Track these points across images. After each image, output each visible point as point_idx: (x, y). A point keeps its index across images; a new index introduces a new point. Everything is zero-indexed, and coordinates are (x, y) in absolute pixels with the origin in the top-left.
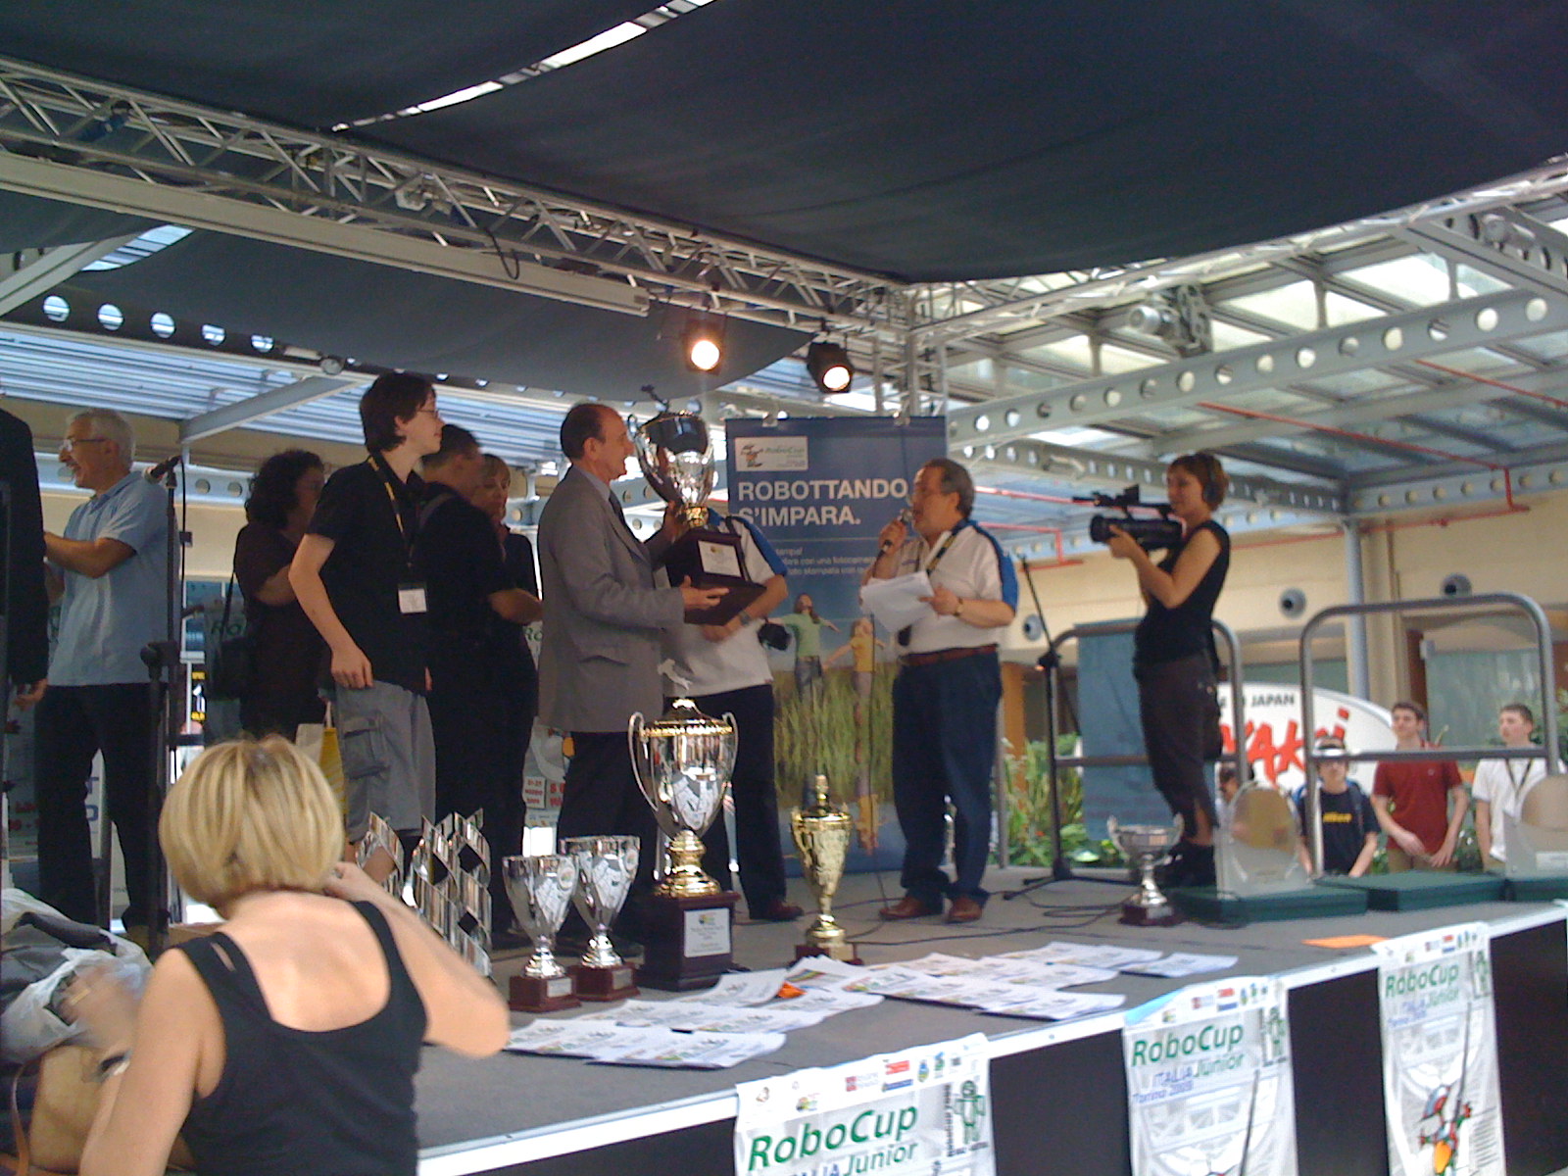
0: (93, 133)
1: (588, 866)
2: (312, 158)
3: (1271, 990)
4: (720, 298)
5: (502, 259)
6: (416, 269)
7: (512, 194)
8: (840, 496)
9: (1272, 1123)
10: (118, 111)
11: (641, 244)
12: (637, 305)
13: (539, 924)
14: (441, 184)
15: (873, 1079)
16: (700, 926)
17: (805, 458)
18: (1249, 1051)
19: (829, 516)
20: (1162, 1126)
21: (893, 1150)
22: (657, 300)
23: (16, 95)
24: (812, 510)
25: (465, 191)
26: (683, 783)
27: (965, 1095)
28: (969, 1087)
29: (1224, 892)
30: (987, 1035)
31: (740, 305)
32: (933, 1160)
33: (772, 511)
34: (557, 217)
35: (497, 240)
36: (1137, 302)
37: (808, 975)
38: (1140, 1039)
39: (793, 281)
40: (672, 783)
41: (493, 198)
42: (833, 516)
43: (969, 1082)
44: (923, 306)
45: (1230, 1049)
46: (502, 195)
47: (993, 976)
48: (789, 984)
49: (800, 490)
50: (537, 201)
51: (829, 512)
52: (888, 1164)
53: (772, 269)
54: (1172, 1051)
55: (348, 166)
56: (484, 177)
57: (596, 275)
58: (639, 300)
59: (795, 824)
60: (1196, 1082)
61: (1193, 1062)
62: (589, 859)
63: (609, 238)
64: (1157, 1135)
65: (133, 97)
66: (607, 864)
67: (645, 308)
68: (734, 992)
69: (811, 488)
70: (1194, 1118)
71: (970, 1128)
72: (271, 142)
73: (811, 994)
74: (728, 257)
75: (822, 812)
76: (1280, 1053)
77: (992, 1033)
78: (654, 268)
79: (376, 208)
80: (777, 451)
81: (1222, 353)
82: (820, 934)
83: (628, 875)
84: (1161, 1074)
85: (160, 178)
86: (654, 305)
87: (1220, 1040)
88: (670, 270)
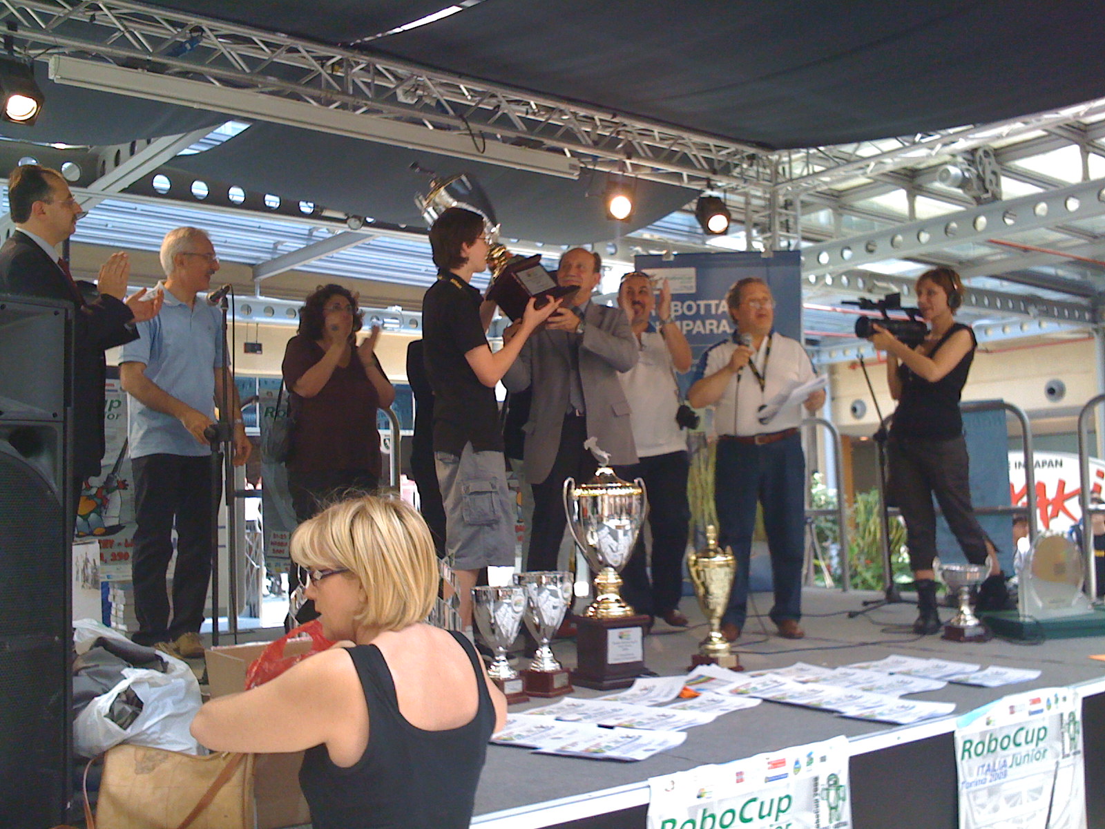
0: (177, 50)
1: (534, 594)
2: (336, 67)
4: (631, 164)
5: (473, 138)
6: (410, 147)
7: (480, 89)
8: (720, 312)
9: (1069, 804)
10: (195, 34)
11: (575, 125)
12: (571, 171)
13: (497, 638)
14: (429, 83)
15: (757, 773)
16: (620, 640)
17: (693, 283)
18: (1051, 747)
19: (712, 327)
20: (983, 806)
22: (586, 168)
23: (122, 24)
24: (699, 323)
25: (447, 88)
26: (606, 531)
27: (830, 785)
28: (833, 778)
29: (1024, 616)
30: (848, 737)
31: (647, 170)
34: (514, 107)
35: (470, 124)
36: (946, 163)
37: (702, 679)
38: (967, 739)
39: (686, 151)
40: (597, 531)
41: (466, 93)
42: (714, 327)
43: (833, 775)
44: (784, 169)
45: (1037, 745)
46: (472, 90)
47: (847, 684)
48: (689, 687)
49: (690, 308)
50: (499, 94)
51: (711, 324)
53: (671, 142)
54: (992, 748)
55: (362, 72)
56: (460, 77)
57: (542, 149)
58: (573, 167)
59: (691, 563)
60: (1010, 771)
61: (1008, 756)
62: (535, 589)
63: (550, 121)
64: (979, 813)
65: (205, 23)
66: (548, 592)
67: (577, 173)
68: (645, 692)
69: (698, 306)
70: (1008, 799)
71: (833, 811)
72: (306, 55)
73: (705, 696)
74: (640, 134)
75: (712, 554)
76: (1075, 748)
77: (852, 735)
78: (584, 143)
79: (383, 102)
80: (673, 279)
81: (1008, 201)
82: (711, 647)
83: (565, 602)
84: (983, 766)
85: (226, 82)
86: (584, 171)
87: (1029, 739)
88: (596, 144)
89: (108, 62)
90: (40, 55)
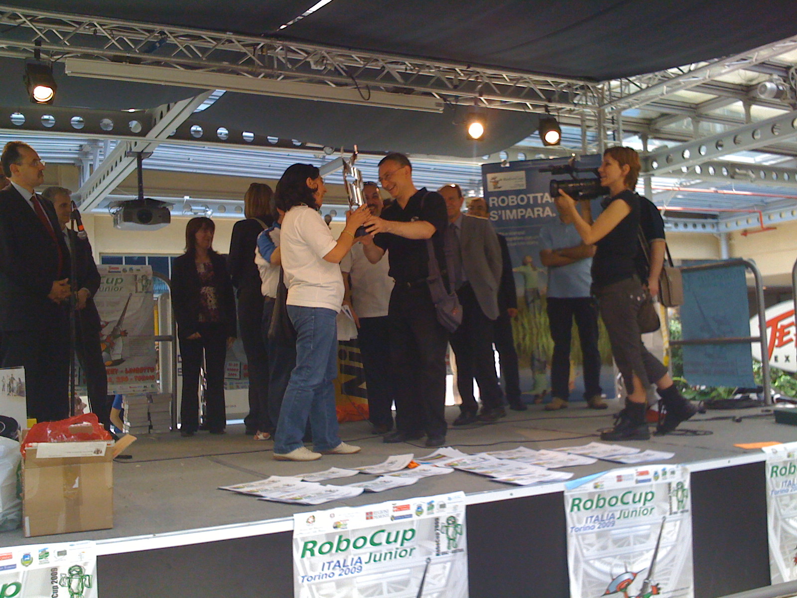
0: (150, 48)
2: (264, 50)
3: (678, 473)
4: (485, 99)
5: (359, 90)
6: (316, 99)
7: (367, 56)
8: (544, 202)
9: (674, 547)
10: (163, 36)
11: (442, 75)
12: (438, 108)
14: (327, 55)
15: (384, 514)
17: (524, 182)
18: (659, 506)
19: (538, 213)
21: (399, 551)
22: (450, 104)
24: (529, 210)
25: (345, 58)
27: (449, 524)
28: (452, 521)
30: (465, 493)
31: (498, 102)
32: (427, 557)
33: (508, 212)
34: (390, 66)
35: (356, 81)
37: (438, 457)
38: (576, 497)
39: (532, 86)
42: (540, 213)
43: (452, 517)
45: (644, 504)
48: (415, 461)
49: (522, 200)
50: (379, 59)
51: (538, 211)
52: (395, 557)
53: (516, 81)
54: (601, 504)
55: (281, 51)
56: (350, 50)
57: (414, 94)
58: (439, 105)
61: (617, 511)
63: (420, 73)
64: (588, 550)
65: (166, 29)
67: (441, 109)
68: (390, 464)
69: (528, 198)
70: (615, 542)
71: (451, 541)
72: (237, 43)
73: (421, 467)
74: (492, 78)
76: (683, 507)
77: (468, 492)
78: (448, 87)
79: (295, 70)
80: (509, 179)
84: (592, 517)
85: (187, 67)
86: (448, 107)
87: (637, 499)
88: (456, 88)
89: (104, 60)
90: (59, 59)
